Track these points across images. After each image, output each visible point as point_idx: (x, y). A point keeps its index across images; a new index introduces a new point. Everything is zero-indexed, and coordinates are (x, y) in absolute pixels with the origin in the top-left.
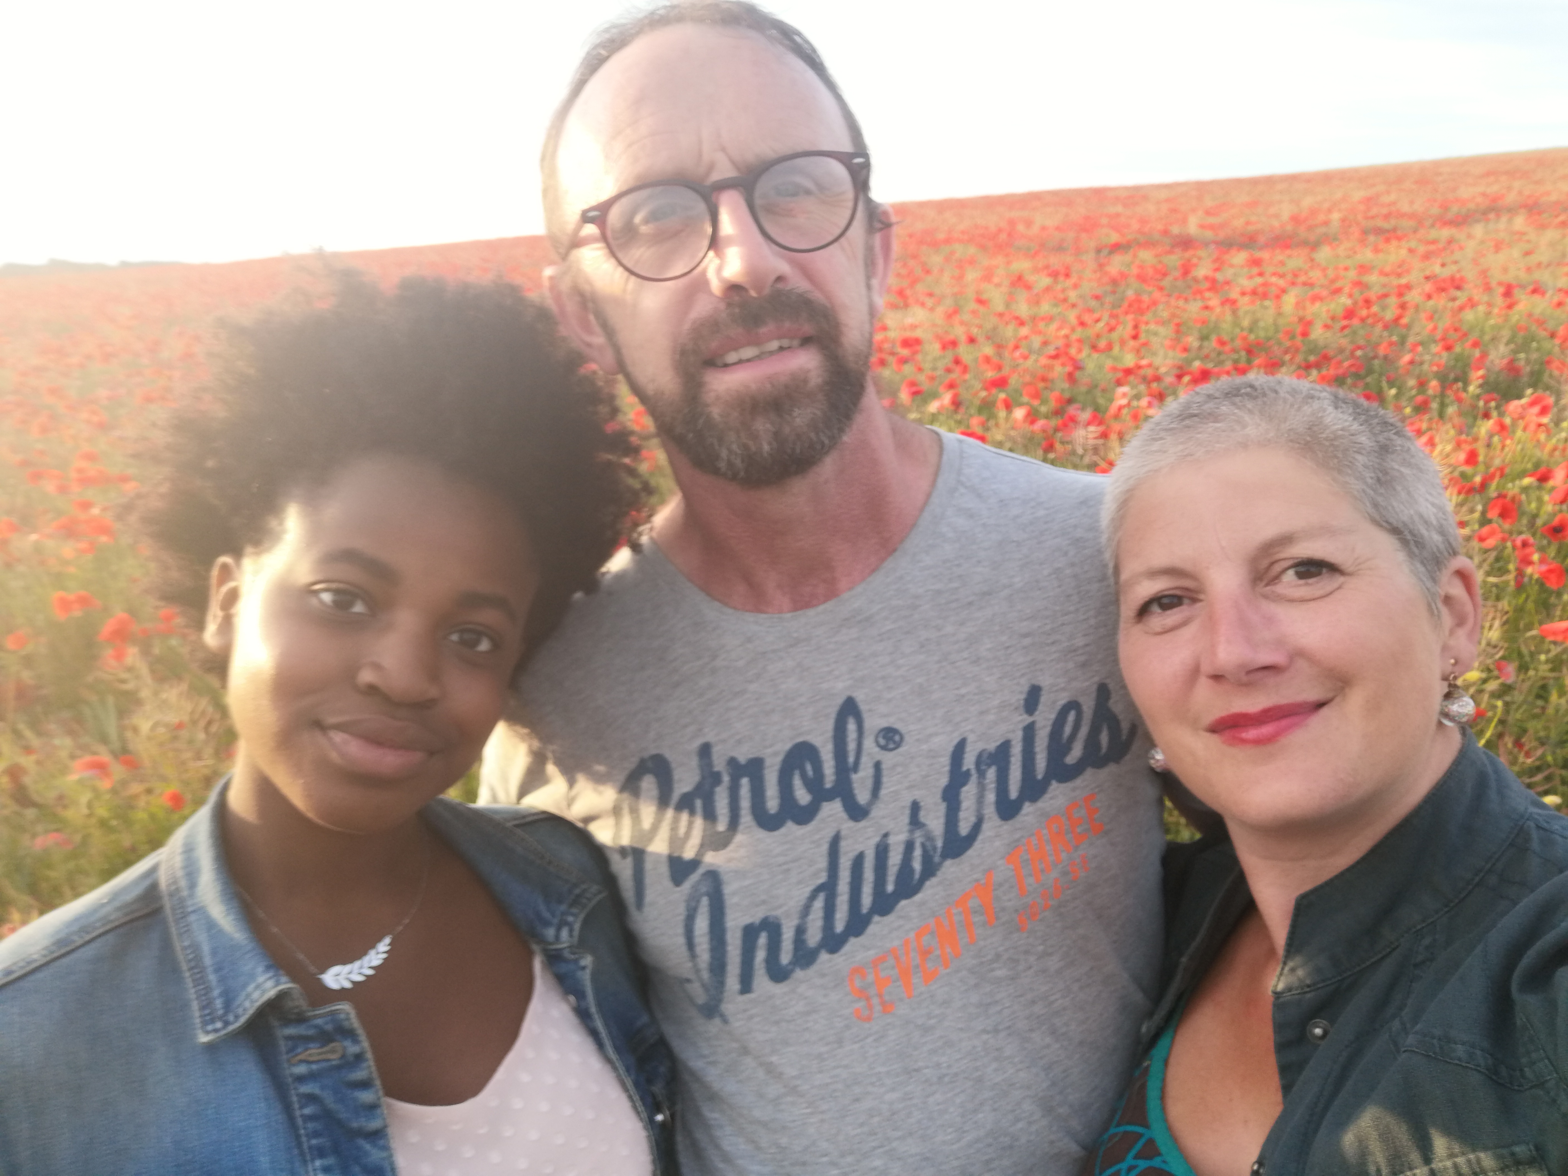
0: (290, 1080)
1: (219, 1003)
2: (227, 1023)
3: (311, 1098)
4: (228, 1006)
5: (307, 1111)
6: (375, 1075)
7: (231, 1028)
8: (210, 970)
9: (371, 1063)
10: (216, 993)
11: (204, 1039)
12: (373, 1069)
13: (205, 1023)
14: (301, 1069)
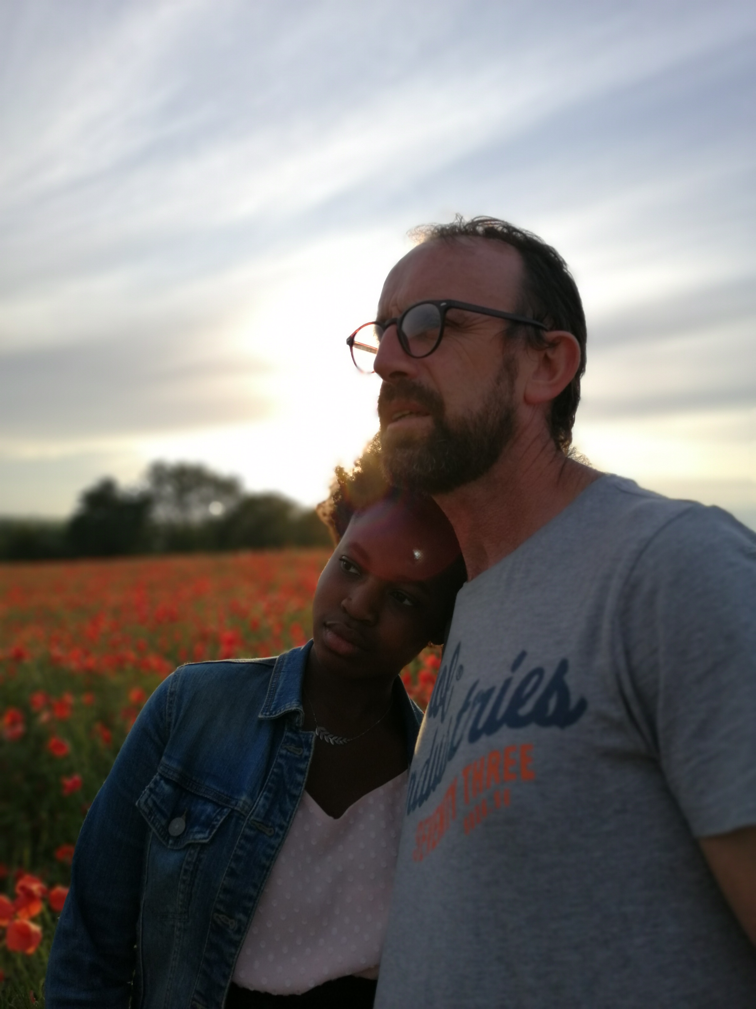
0: (277, 754)
1: (273, 707)
2: (271, 714)
3: (280, 766)
4: (275, 709)
5: (275, 770)
6: (308, 770)
7: (271, 716)
8: (277, 694)
9: (309, 763)
10: (274, 702)
11: (260, 716)
12: (308, 766)
13: (263, 711)
14: (284, 752)
